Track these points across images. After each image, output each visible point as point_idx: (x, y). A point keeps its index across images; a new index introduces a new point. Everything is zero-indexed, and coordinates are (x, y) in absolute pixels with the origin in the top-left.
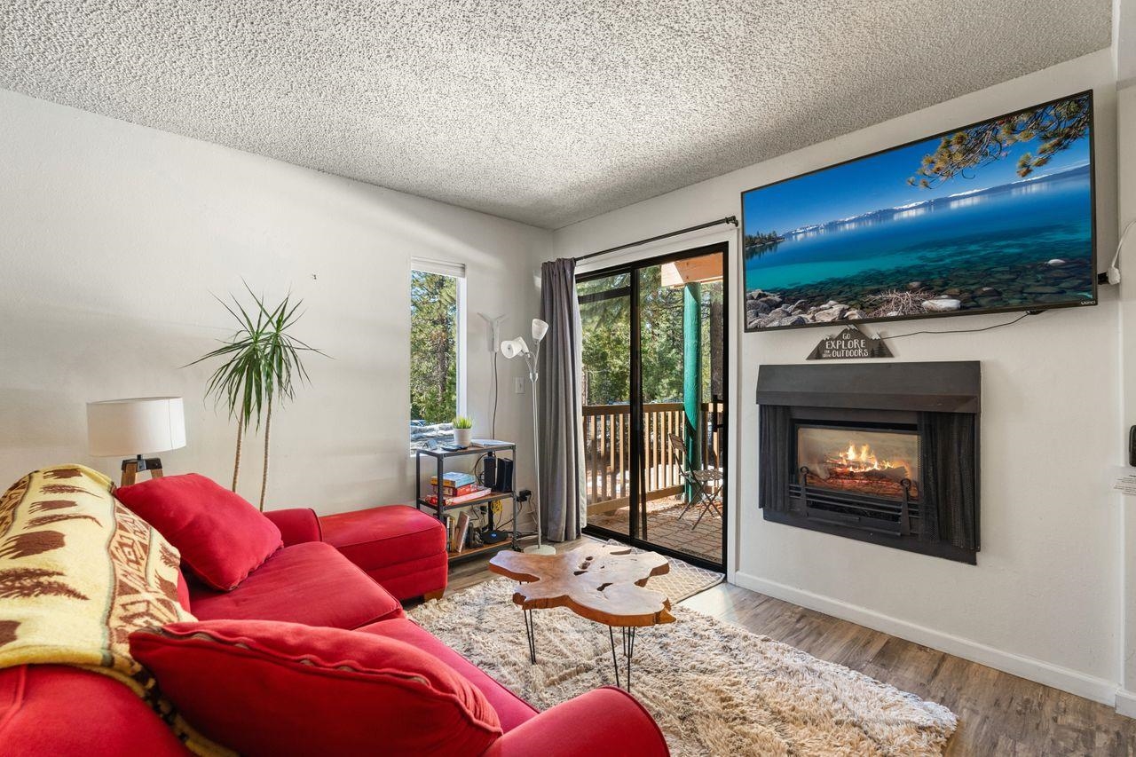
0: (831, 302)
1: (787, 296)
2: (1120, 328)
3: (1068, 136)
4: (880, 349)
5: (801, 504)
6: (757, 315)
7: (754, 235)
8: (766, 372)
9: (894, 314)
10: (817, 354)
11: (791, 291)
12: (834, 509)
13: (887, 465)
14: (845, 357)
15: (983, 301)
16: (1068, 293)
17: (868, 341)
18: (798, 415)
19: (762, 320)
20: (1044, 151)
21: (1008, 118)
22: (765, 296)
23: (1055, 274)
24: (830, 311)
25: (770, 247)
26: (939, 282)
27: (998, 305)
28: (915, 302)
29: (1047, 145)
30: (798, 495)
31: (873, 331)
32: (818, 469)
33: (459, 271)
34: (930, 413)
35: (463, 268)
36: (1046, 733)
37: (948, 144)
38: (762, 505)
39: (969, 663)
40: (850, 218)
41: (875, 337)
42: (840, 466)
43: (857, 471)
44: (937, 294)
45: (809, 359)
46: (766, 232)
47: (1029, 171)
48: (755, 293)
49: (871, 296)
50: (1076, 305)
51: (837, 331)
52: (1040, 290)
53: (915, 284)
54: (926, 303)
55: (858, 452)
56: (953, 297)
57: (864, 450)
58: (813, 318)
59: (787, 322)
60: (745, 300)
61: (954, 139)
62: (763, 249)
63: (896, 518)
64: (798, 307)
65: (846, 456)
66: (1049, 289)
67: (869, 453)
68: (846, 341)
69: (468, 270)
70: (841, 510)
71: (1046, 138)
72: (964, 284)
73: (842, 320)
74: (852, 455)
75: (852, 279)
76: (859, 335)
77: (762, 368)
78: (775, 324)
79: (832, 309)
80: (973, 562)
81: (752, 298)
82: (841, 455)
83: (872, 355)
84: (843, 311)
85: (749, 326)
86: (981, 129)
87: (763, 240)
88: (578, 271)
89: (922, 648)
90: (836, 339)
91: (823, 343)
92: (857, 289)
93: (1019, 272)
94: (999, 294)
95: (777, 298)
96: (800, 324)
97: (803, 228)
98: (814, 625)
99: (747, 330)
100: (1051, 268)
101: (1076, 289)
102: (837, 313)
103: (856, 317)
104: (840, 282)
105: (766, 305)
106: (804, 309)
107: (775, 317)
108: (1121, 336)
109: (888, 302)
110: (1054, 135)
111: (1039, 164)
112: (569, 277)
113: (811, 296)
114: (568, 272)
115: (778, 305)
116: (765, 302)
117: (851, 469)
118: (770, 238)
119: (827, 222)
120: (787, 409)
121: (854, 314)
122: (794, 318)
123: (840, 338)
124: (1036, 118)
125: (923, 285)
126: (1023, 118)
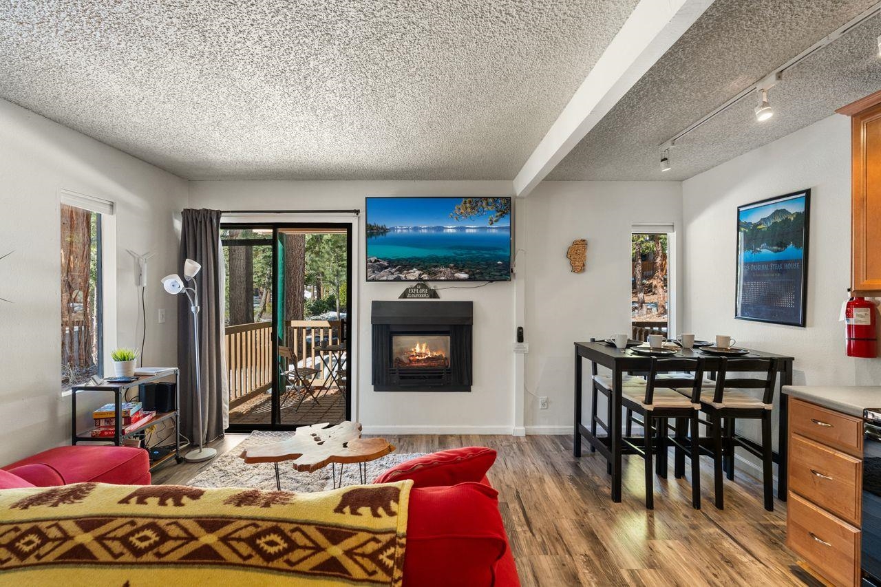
0: (415, 269)
1: (392, 263)
2: (515, 290)
3: (504, 213)
4: (434, 294)
5: (396, 379)
6: (374, 272)
7: (373, 224)
8: (376, 305)
9: (443, 278)
10: (404, 295)
11: (394, 261)
12: (410, 378)
13: (435, 354)
14: (418, 298)
15: (477, 276)
16: (504, 276)
17: (430, 290)
18: (394, 329)
19: (377, 275)
20: (497, 216)
21: (486, 198)
22: (378, 261)
23: (500, 268)
24: (414, 274)
25: (382, 233)
26: (461, 265)
27: (482, 278)
28: (452, 273)
29: (498, 214)
30: (395, 373)
31: (431, 285)
32: (403, 358)
33: (108, 208)
34: (455, 325)
35: (112, 205)
36: (501, 450)
37: (465, 203)
38: (374, 383)
39: (469, 435)
40: (424, 226)
41: (432, 288)
42: (413, 356)
43: (420, 358)
44: (461, 271)
45: (400, 298)
46: (380, 224)
47: (492, 224)
48: (373, 259)
49: (433, 269)
50: (505, 280)
51: (414, 284)
52: (495, 273)
53: (452, 265)
54: (456, 275)
55: (421, 348)
56: (466, 273)
57: (424, 346)
58: (405, 277)
59: (391, 277)
60: (367, 262)
61: (468, 200)
62: (378, 234)
63: (440, 377)
64: (397, 270)
65: (415, 350)
66: (498, 274)
67: (426, 348)
68: (419, 289)
69: (118, 208)
70: (414, 378)
71: (498, 211)
72: (471, 268)
73: (420, 279)
74: (418, 350)
75: (425, 258)
76: (425, 287)
77: (374, 303)
78: (385, 278)
79: (415, 273)
80: (470, 391)
81: (371, 262)
82: (413, 350)
83: (431, 297)
84: (420, 275)
85: (369, 278)
86: (477, 199)
87: (378, 228)
88: (223, 220)
89: (451, 436)
90: (414, 288)
91: (407, 289)
92: (426, 264)
93: (489, 265)
94: (482, 274)
95: (386, 264)
96: (398, 280)
97: (401, 226)
98: (407, 441)
99: (367, 281)
100: (499, 265)
101: (506, 275)
102: (417, 275)
103: (426, 278)
104: (418, 259)
105: (379, 267)
106: (400, 271)
107: (384, 274)
108: (515, 293)
109: (441, 272)
110: (500, 211)
111: (496, 221)
112: (215, 225)
113: (404, 265)
114: (215, 221)
115: (386, 268)
116: (379, 265)
117: (417, 358)
118: (382, 228)
119: (413, 226)
120: (388, 326)
121: (425, 277)
122: (395, 276)
123: (416, 287)
124: (495, 202)
125: (455, 266)
126: (491, 200)
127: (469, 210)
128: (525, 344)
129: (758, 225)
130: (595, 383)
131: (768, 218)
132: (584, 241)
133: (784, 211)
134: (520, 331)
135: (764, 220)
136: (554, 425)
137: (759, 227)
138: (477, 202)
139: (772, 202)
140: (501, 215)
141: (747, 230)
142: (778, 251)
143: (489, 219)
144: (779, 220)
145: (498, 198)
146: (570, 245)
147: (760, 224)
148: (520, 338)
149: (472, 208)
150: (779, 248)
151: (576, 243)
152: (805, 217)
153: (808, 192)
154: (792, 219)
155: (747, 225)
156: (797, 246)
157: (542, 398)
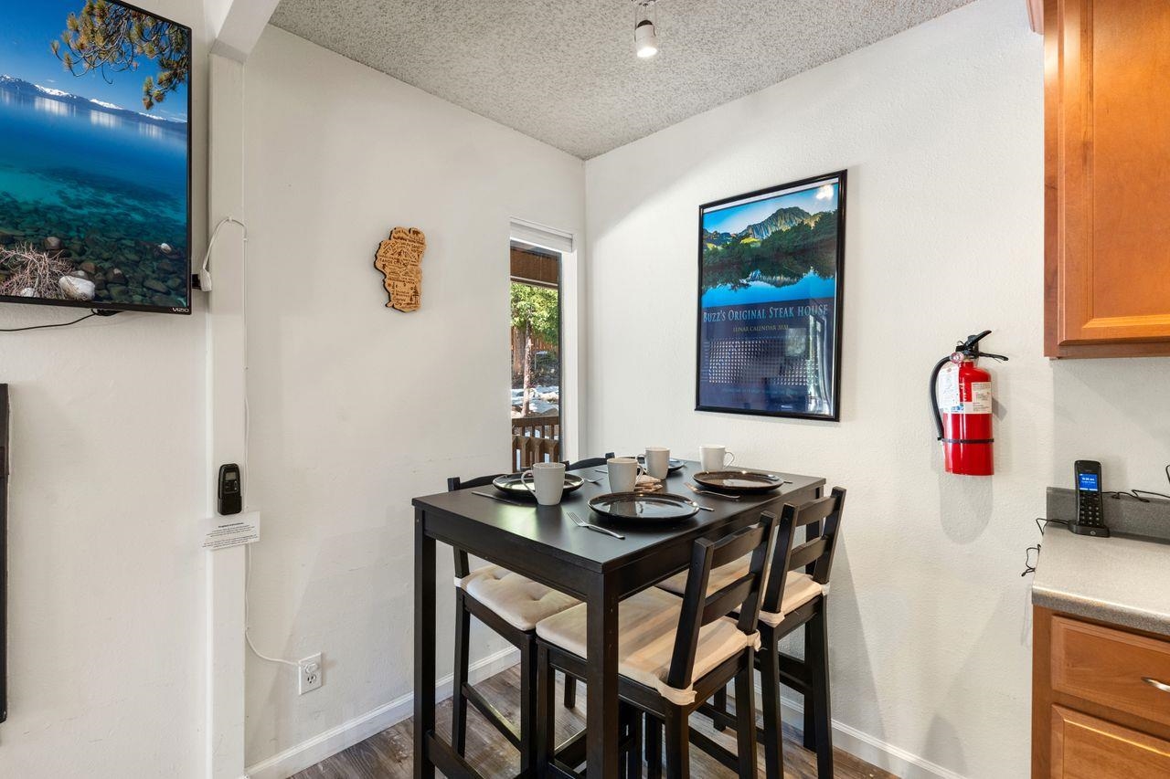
3: (176, 75)
9: (28, 292)
20: (161, 83)
21: (138, 12)
28: (52, 274)
29: (163, 76)
44: (74, 268)
47: (150, 105)
53: (53, 242)
54: (63, 281)
56: (88, 276)
61: (96, 4)
71: (163, 66)
86: (120, 10)
109: (24, 267)
110: (168, 66)
111: (159, 99)
124: (157, 30)
125: (61, 246)
126: (148, 22)
127: (100, 42)
128: (249, 516)
129: (743, 238)
130: (462, 596)
131: (762, 224)
132: (416, 233)
133: (796, 212)
134: (231, 476)
135: (755, 228)
136: (340, 721)
137: (746, 241)
138: (119, 17)
139: (771, 195)
140: (169, 80)
141: (720, 248)
142: (784, 284)
143: (145, 88)
144: (785, 228)
145: (164, 20)
146: (383, 236)
147: (747, 236)
148: (230, 499)
149: (108, 37)
150: (787, 279)
151: (395, 235)
152: (837, 222)
153: (842, 176)
154: (813, 225)
155: (720, 238)
156: (824, 273)
157: (305, 661)
